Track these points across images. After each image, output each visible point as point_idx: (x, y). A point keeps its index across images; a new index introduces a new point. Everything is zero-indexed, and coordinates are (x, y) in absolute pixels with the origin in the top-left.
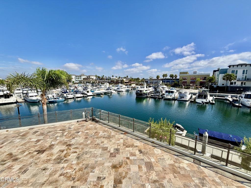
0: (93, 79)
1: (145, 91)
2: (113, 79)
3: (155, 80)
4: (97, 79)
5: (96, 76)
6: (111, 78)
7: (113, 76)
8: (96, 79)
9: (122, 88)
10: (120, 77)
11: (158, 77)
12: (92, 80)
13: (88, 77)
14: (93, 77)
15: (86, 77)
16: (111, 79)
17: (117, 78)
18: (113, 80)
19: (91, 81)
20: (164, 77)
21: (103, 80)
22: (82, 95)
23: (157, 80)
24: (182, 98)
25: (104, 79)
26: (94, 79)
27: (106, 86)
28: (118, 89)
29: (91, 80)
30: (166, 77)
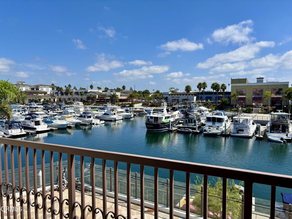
0: (45, 93)
1: (164, 118)
2: (93, 92)
3: (183, 95)
4: (56, 93)
5: (53, 86)
6: (89, 91)
7: (91, 87)
8: (52, 93)
9: (114, 112)
10: (108, 89)
11: (188, 89)
12: (43, 94)
13: (33, 89)
14: (45, 89)
15: (29, 89)
16: (88, 93)
17: (101, 91)
18: (93, 94)
19: (41, 97)
20: (200, 89)
21: (69, 94)
22: (24, 132)
23: (186, 95)
24: (239, 132)
25: (71, 93)
26: (49, 93)
27: (77, 110)
28: (105, 114)
29: (40, 95)
30: (204, 88)
